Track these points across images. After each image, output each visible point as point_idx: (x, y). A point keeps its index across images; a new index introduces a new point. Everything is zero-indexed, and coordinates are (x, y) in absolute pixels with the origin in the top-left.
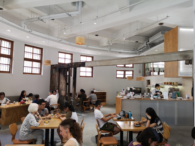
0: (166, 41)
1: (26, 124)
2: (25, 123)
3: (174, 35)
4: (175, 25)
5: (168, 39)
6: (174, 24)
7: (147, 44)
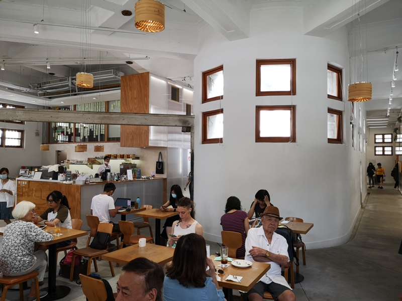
0: (126, 89)
1: (22, 241)
2: (20, 241)
3: (141, 84)
4: (143, 69)
5: (130, 88)
6: (143, 67)
7: (72, 83)
